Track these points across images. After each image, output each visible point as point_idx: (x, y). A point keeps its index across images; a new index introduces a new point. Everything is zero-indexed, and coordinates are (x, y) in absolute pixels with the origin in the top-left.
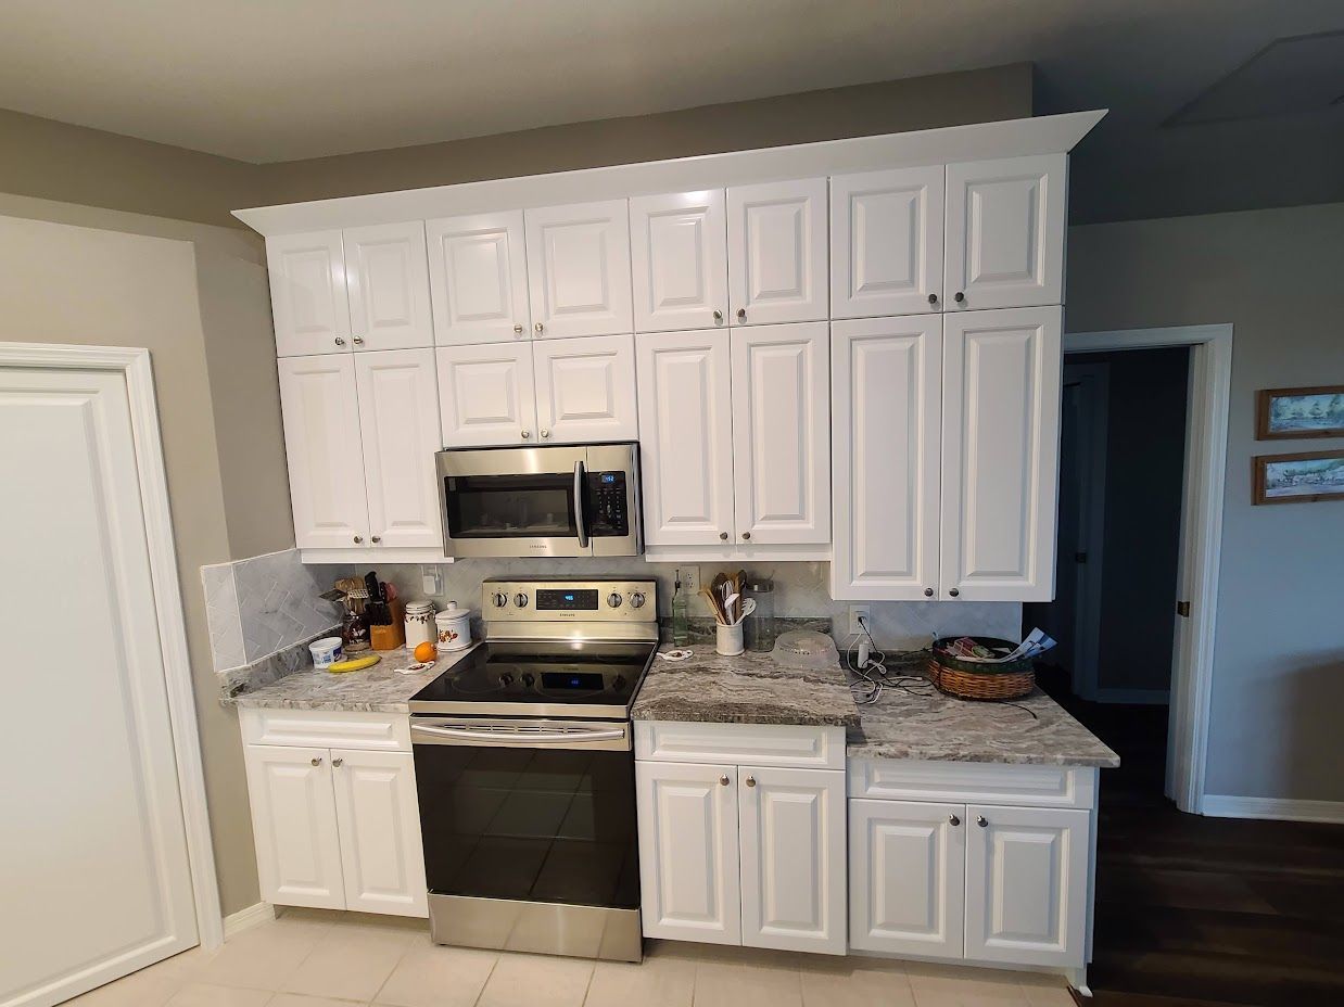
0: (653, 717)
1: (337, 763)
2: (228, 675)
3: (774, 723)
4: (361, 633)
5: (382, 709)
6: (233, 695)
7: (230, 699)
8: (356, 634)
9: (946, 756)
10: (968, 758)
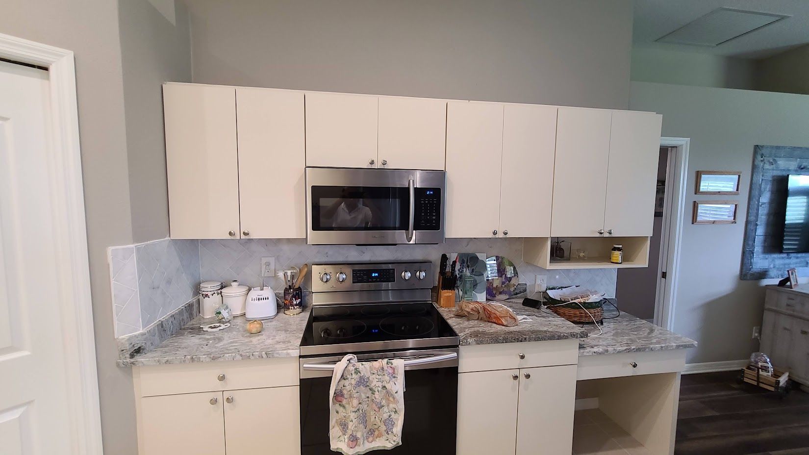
0: (475, 343)
1: (229, 400)
2: (129, 339)
3: (545, 340)
4: (298, 301)
5: (276, 355)
6: (132, 356)
7: (128, 360)
8: (295, 303)
9: (625, 350)
10: (635, 350)
